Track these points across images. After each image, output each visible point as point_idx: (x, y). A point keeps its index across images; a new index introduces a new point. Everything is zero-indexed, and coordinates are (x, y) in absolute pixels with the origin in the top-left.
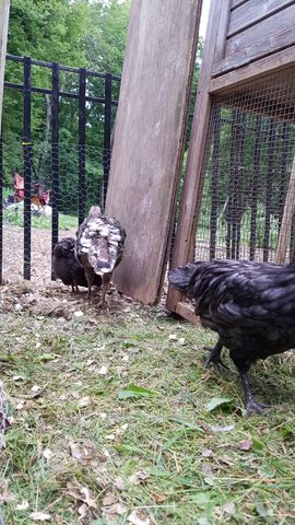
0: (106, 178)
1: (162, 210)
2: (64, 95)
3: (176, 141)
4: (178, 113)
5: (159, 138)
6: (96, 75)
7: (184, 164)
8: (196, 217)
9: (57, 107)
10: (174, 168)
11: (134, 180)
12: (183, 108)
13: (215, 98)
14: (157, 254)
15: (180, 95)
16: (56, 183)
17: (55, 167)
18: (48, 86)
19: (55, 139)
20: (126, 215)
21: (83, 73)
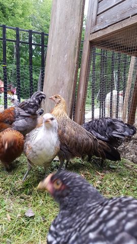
0: (43, 81)
1: (69, 96)
2: (22, 43)
3: (74, 63)
4: (75, 50)
5: (67, 62)
6: (37, 33)
7: (79, 74)
8: (84, 99)
9: (19, 49)
11: (56, 83)
12: (77, 48)
13: (92, 43)
15: (76, 42)
16: (19, 84)
17: (18, 77)
18: (14, 38)
19: (18, 63)
21: (31, 32)
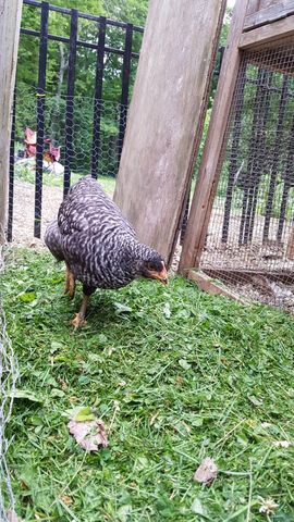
0: (122, 136)
1: (179, 173)
3: (198, 98)
4: (202, 69)
5: (180, 94)
8: (215, 182)
9: (73, 60)
10: (195, 127)
11: (151, 141)
12: (208, 63)
13: (245, 54)
14: (171, 219)
15: (206, 49)
16: (69, 138)
17: (69, 122)
19: (70, 93)
20: (140, 176)
21: (103, 22)
